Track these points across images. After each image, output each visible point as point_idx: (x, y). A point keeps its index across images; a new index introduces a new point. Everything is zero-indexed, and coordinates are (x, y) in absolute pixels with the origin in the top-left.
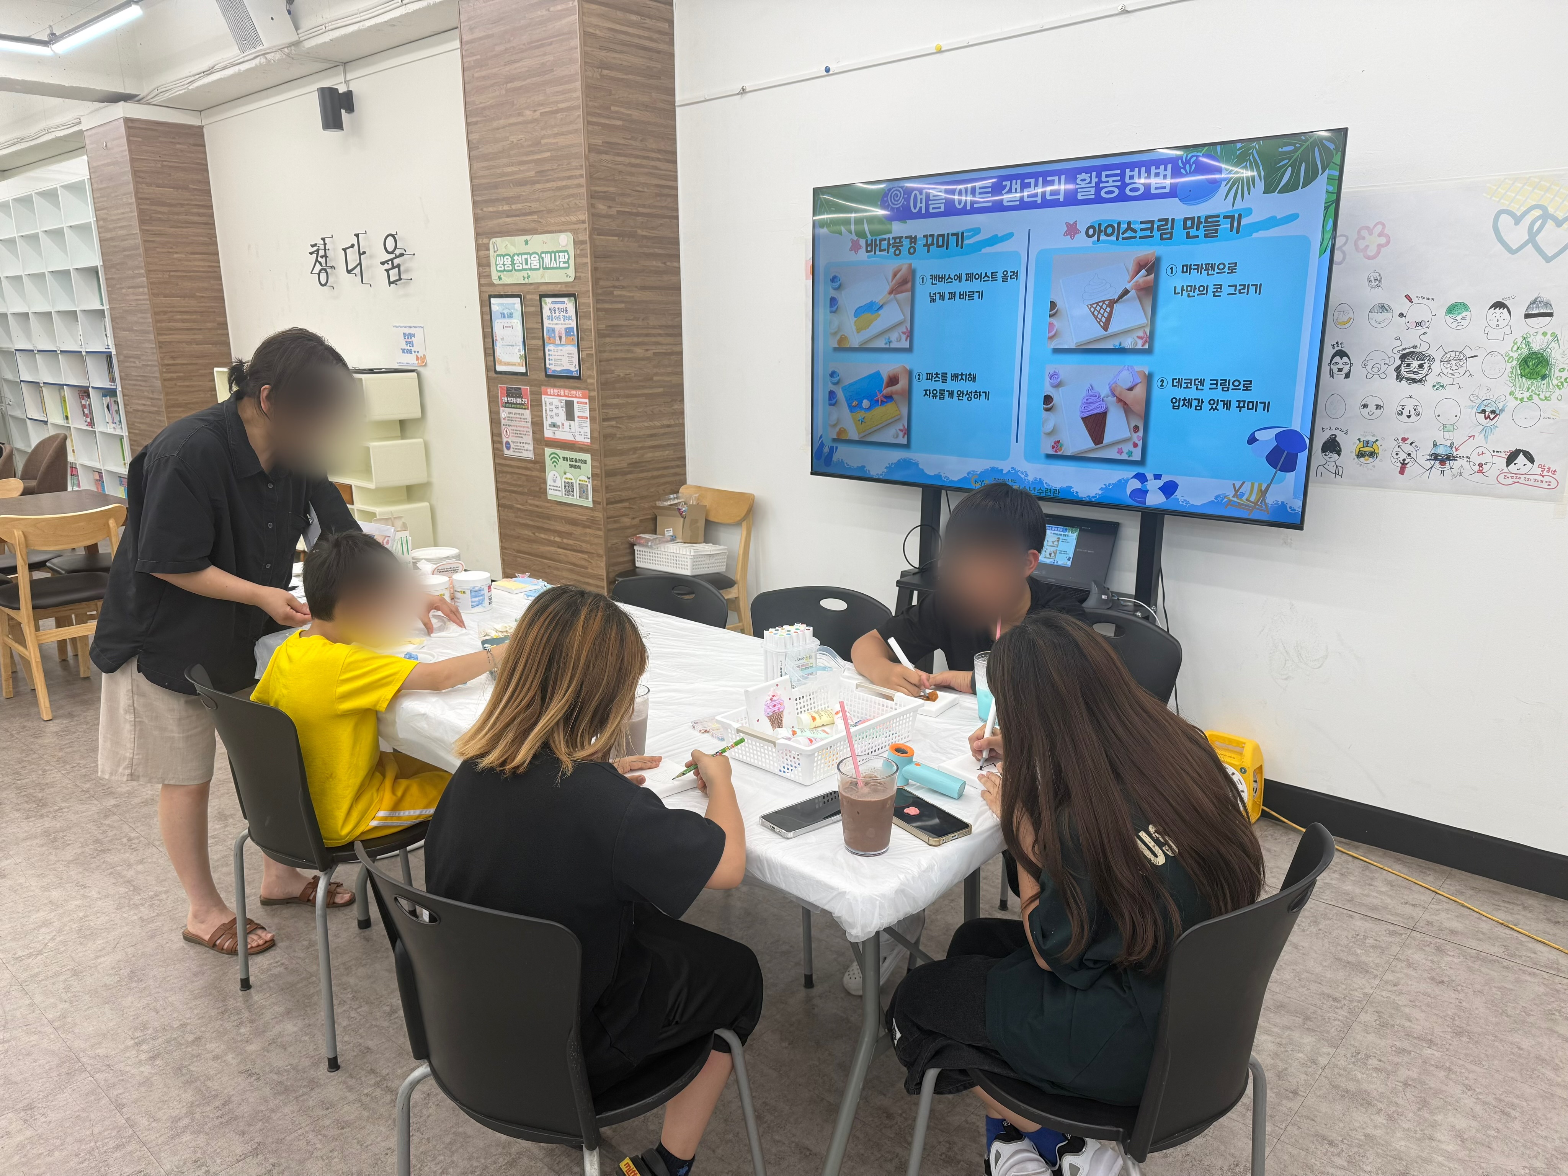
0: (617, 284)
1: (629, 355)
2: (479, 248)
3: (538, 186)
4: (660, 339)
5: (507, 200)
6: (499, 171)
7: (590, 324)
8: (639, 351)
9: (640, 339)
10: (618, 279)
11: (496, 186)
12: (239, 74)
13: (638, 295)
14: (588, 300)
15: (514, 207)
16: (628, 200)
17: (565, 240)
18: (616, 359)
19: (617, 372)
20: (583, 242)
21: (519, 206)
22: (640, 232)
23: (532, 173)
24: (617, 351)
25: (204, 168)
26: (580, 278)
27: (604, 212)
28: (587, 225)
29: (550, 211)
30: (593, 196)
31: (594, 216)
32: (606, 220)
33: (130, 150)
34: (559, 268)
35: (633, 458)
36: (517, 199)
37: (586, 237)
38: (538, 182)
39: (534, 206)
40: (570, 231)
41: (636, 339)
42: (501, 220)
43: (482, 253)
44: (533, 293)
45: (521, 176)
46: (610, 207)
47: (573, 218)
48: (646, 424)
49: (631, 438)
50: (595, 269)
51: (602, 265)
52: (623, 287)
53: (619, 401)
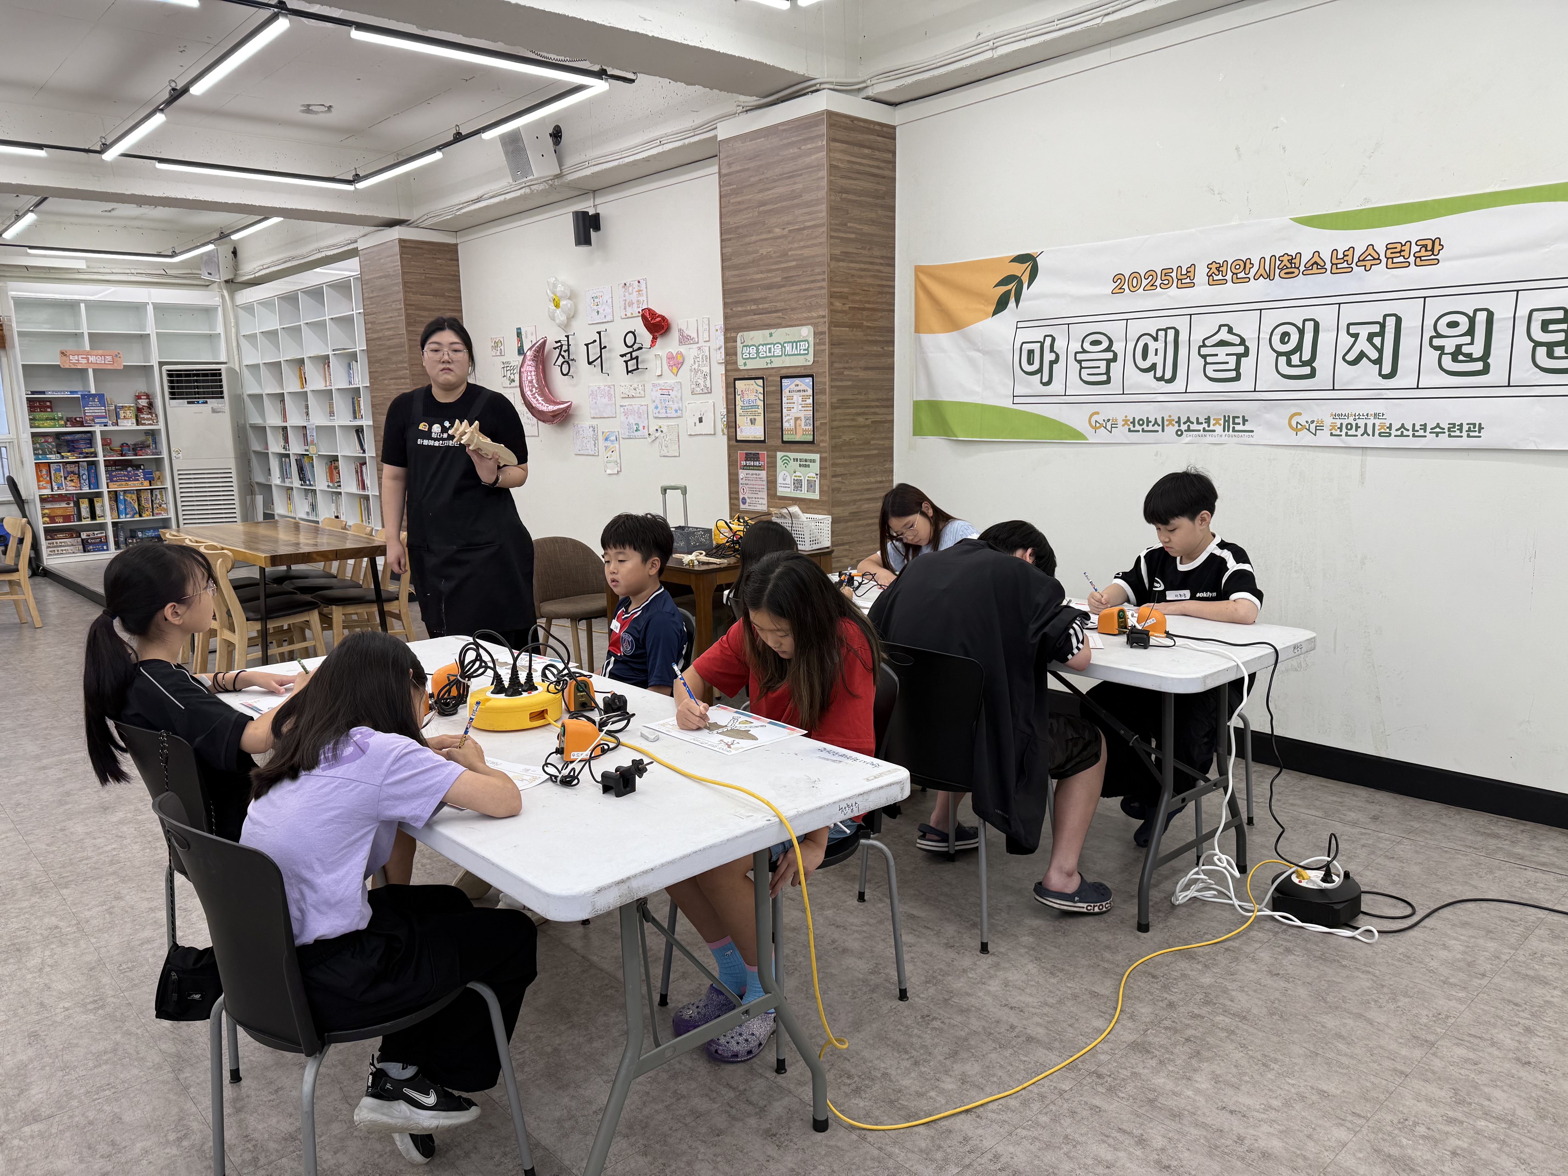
0: (847, 365)
1: (854, 423)
2: (727, 340)
3: (783, 289)
4: (877, 410)
5: (755, 301)
6: (748, 278)
7: (825, 398)
8: (861, 420)
9: (862, 410)
10: (847, 362)
11: (745, 290)
12: (504, 202)
13: (862, 374)
14: (825, 380)
15: (761, 306)
16: (857, 298)
17: (806, 332)
18: (844, 427)
19: (844, 437)
20: (823, 333)
21: (766, 306)
22: (865, 323)
23: (779, 279)
24: (845, 420)
25: (456, 279)
26: (818, 362)
27: (840, 308)
28: (826, 319)
29: (793, 309)
30: (832, 295)
31: (833, 311)
32: (841, 315)
33: (402, 266)
34: (800, 354)
35: (853, 508)
36: (764, 300)
37: (825, 328)
38: (784, 286)
39: (780, 305)
40: (811, 324)
41: (859, 410)
42: (749, 318)
43: (729, 345)
44: (775, 376)
45: (769, 281)
46: (844, 304)
47: (814, 314)
48: (864, 480)
49: (853, 491)
50: (831, 354)
51: (836, 351)
52: (851, 368)
53: (845, 461)
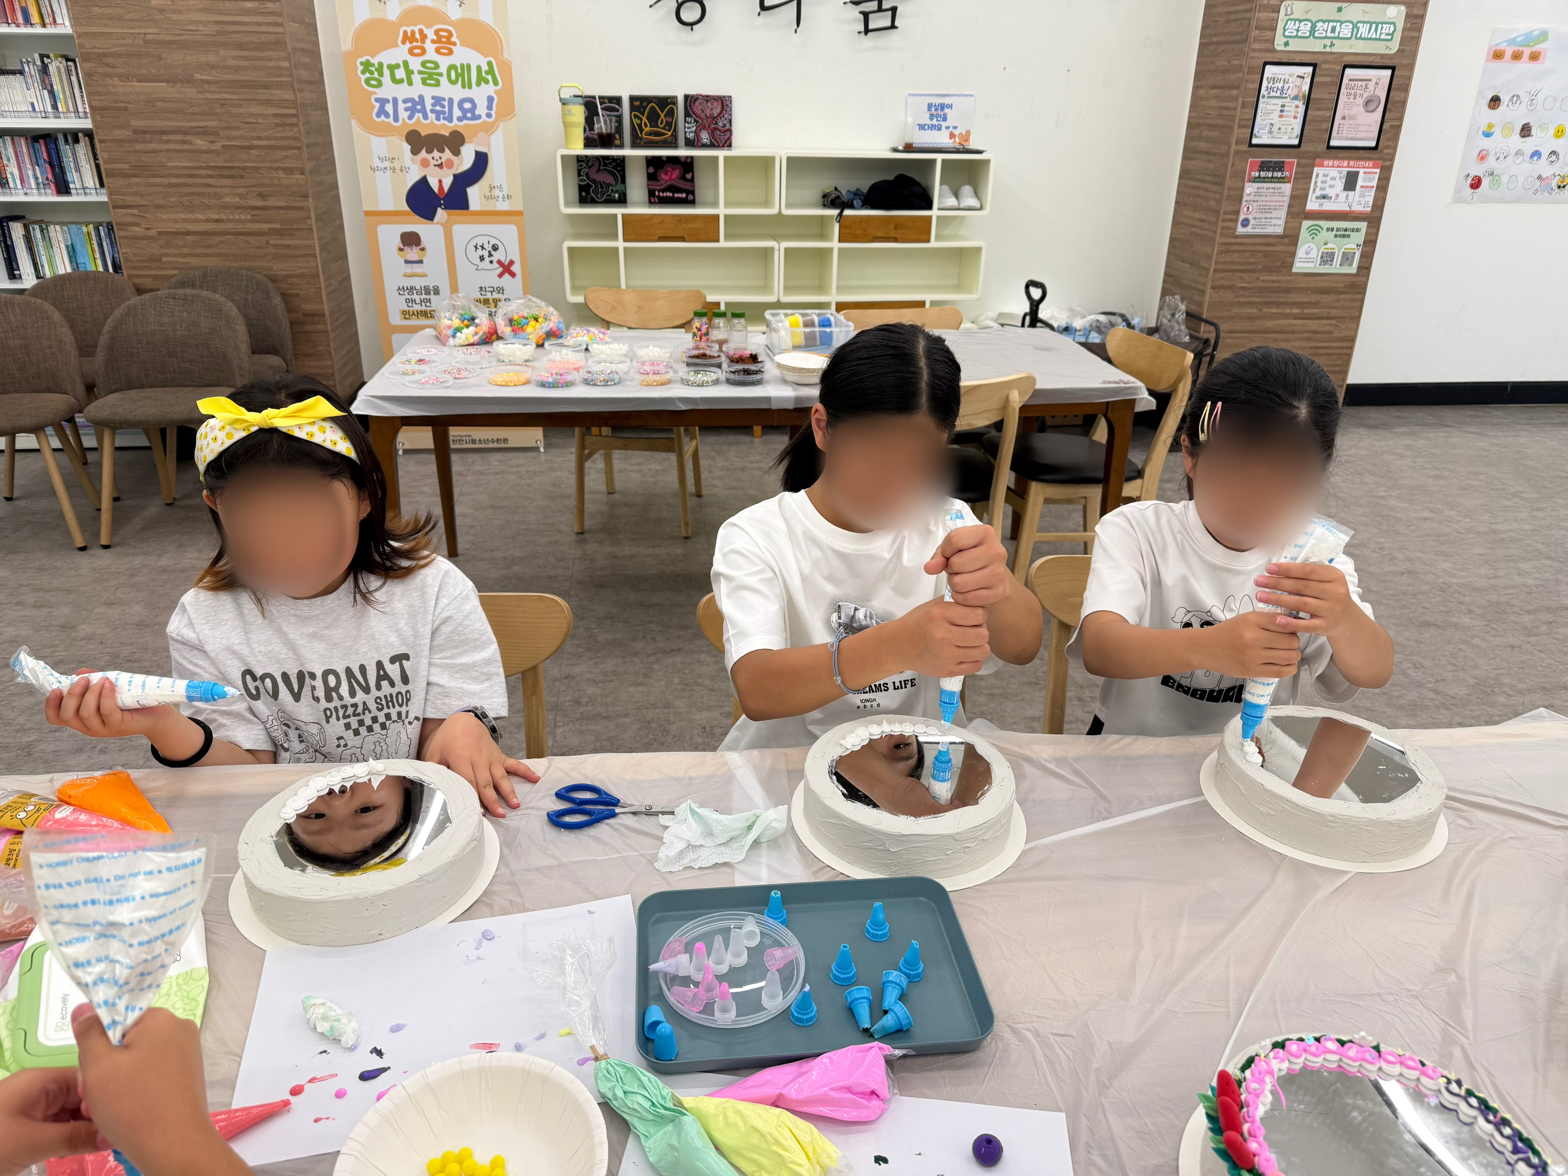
7: (1403, 96)
17: (1394, 12)
20: (1417, 16)
26: (1403, 51)
34: (1379, 39)
37: (1422, 12)
40: (1403, 3)
43: (1263, 15)
44: (1333, 63)
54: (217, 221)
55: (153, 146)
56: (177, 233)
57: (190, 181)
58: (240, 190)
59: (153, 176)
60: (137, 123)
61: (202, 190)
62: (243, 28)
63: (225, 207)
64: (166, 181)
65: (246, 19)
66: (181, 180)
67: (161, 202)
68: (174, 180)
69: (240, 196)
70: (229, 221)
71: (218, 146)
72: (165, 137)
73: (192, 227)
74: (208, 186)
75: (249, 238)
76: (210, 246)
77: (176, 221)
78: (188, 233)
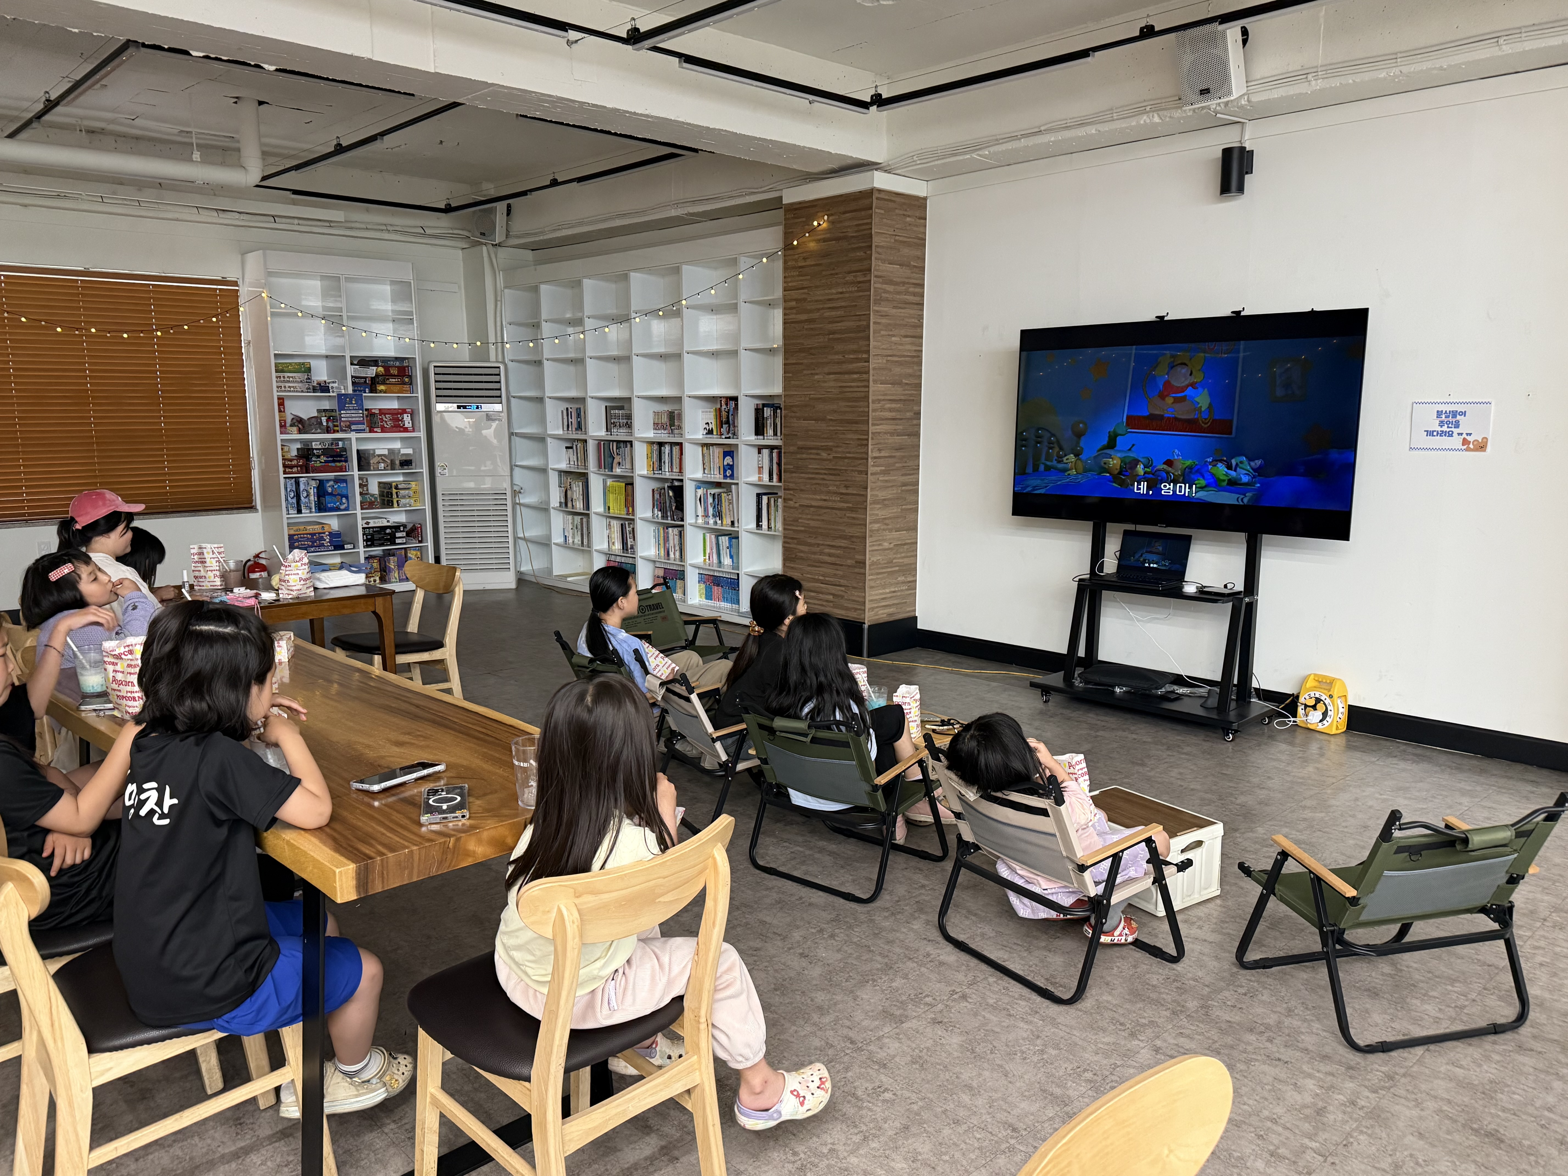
25: (922, 243)
33: (875, 224)
54: (825, 500)
55: (804, 456)
56: (807, 506)
57: (817, 476)
58: (838, 483)
59: (802, 473)
60: (800, 443)
61: (821, 482)
62: (851, 390)
63: (829, 492)
64: (807, 476)
65: (853, 384)
66: (813, 476)
67: (803, 488)
68: (810, 476)
69: (838, 487)
70: (829, 500)
71: (831, 457)
72: (810, 451)
73: (814, 503)
74: (824, 479)
75: (837, 512)
76: (820, 515)
77: (807, 499)
78: (812, 506)
